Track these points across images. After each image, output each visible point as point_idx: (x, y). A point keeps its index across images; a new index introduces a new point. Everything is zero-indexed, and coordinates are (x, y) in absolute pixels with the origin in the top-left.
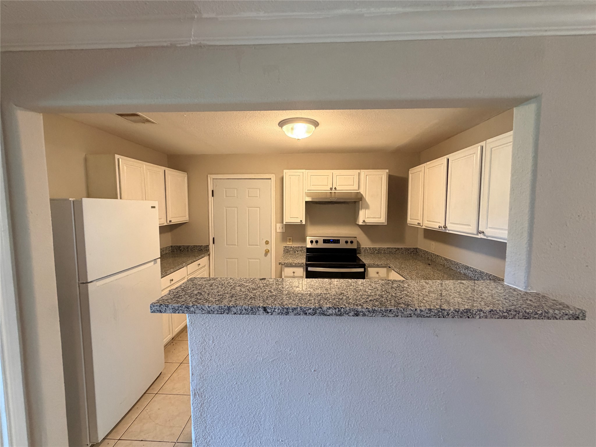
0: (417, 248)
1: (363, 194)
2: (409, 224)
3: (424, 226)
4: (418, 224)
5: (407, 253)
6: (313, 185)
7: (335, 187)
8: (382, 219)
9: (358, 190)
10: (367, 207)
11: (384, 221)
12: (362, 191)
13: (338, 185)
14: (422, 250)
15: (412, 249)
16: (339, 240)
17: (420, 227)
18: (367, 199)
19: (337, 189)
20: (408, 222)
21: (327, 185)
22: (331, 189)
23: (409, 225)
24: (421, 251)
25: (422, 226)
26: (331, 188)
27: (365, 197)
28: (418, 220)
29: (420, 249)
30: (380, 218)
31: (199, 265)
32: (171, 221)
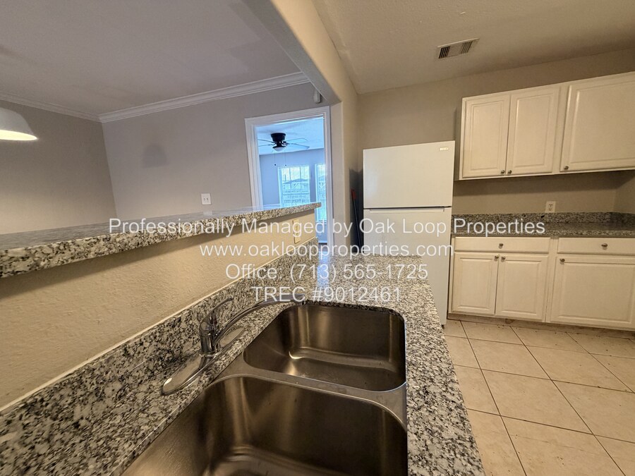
31: (605, 246)
32: (567, 168)
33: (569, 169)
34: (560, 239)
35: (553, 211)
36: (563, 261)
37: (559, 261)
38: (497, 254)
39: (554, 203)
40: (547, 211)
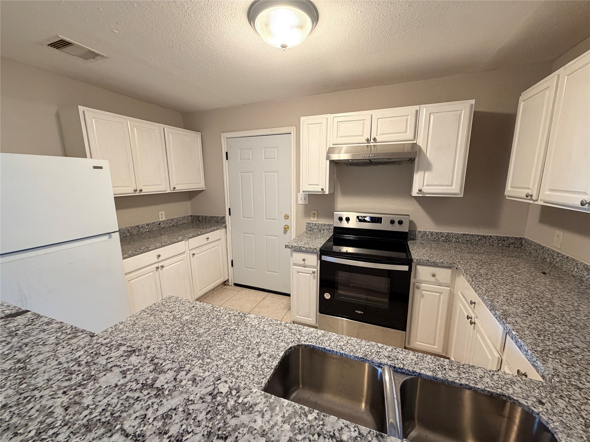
0: (524, 238)
1: (421, 147)
2: (508, 196)
3: (541, 200)
4: (527, 196)
5: (501, 245)
6: (340, 137)
7: (375, 138)
8: (454, 187)
9: (414, 140)
10: (428, 167)
11: (458, 191)
12: (420, 142)
13: (380, 133)
14: (533, 242)
15: (512, 238)
16: (381, 218)
17: (531, 202)
18: (428, 155)
19: (378, 140)
20: (506, 193)
21: (362, 135)
22: (368, 141)
23: (507, 198)
24: (530, 244)
25: (537, 200)
26: (368, 139)
27: (425, 152)
28: (529, 188)
29: (529, 240)
30: (451, 185)
31: (208, 238)
32: (174, 188)
33: (176, 189)
34: (189, 240)
35: (164, 219)
36: (194, 254)
37: (191, 256)
38: (156, 265)
39: (163, 213)
40: (161, 220)
